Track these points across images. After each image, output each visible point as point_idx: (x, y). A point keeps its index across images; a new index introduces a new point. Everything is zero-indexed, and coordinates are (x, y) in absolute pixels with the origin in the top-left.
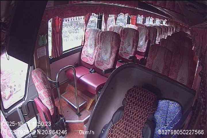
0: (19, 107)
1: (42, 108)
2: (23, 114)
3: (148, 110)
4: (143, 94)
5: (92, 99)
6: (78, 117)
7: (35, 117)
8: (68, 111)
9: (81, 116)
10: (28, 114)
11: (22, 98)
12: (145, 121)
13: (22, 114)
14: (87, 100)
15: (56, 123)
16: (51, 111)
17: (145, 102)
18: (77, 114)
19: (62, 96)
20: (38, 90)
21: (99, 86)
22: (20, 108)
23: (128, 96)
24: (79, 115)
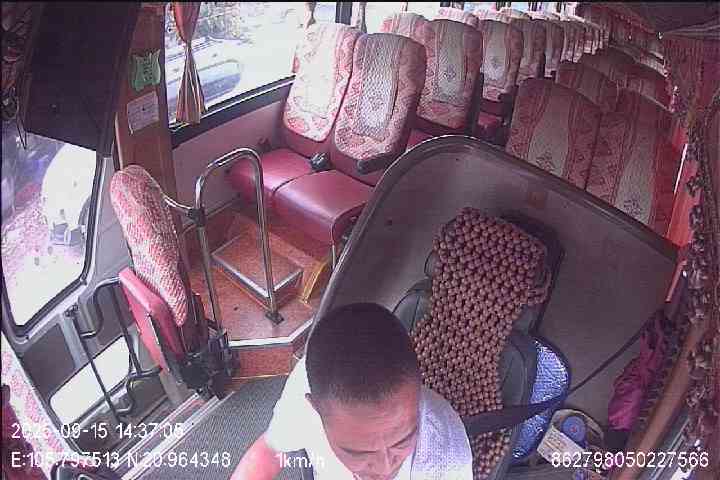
0: (68, 310)
1: (146, 305)
2: (80, 333)
3: (516, 293)
4: (499, 238)
5: (318, 263)
6: (270, 328)
7: (123, 338)
8: (236, 309)
9: (283, 322)
10: (99, 331)
11: (77, 278)
12: (506, 333)
13: (76, 332)
14: (302, 266)
15: (194, 351)
16: (176, 311)
17: (505, 263)
18: (267, 316)
19: (215, 257)
20: (132, 243)
21: (341, 216)
22: (71, 313)
23: (444, 241)
24: (276, 319)
